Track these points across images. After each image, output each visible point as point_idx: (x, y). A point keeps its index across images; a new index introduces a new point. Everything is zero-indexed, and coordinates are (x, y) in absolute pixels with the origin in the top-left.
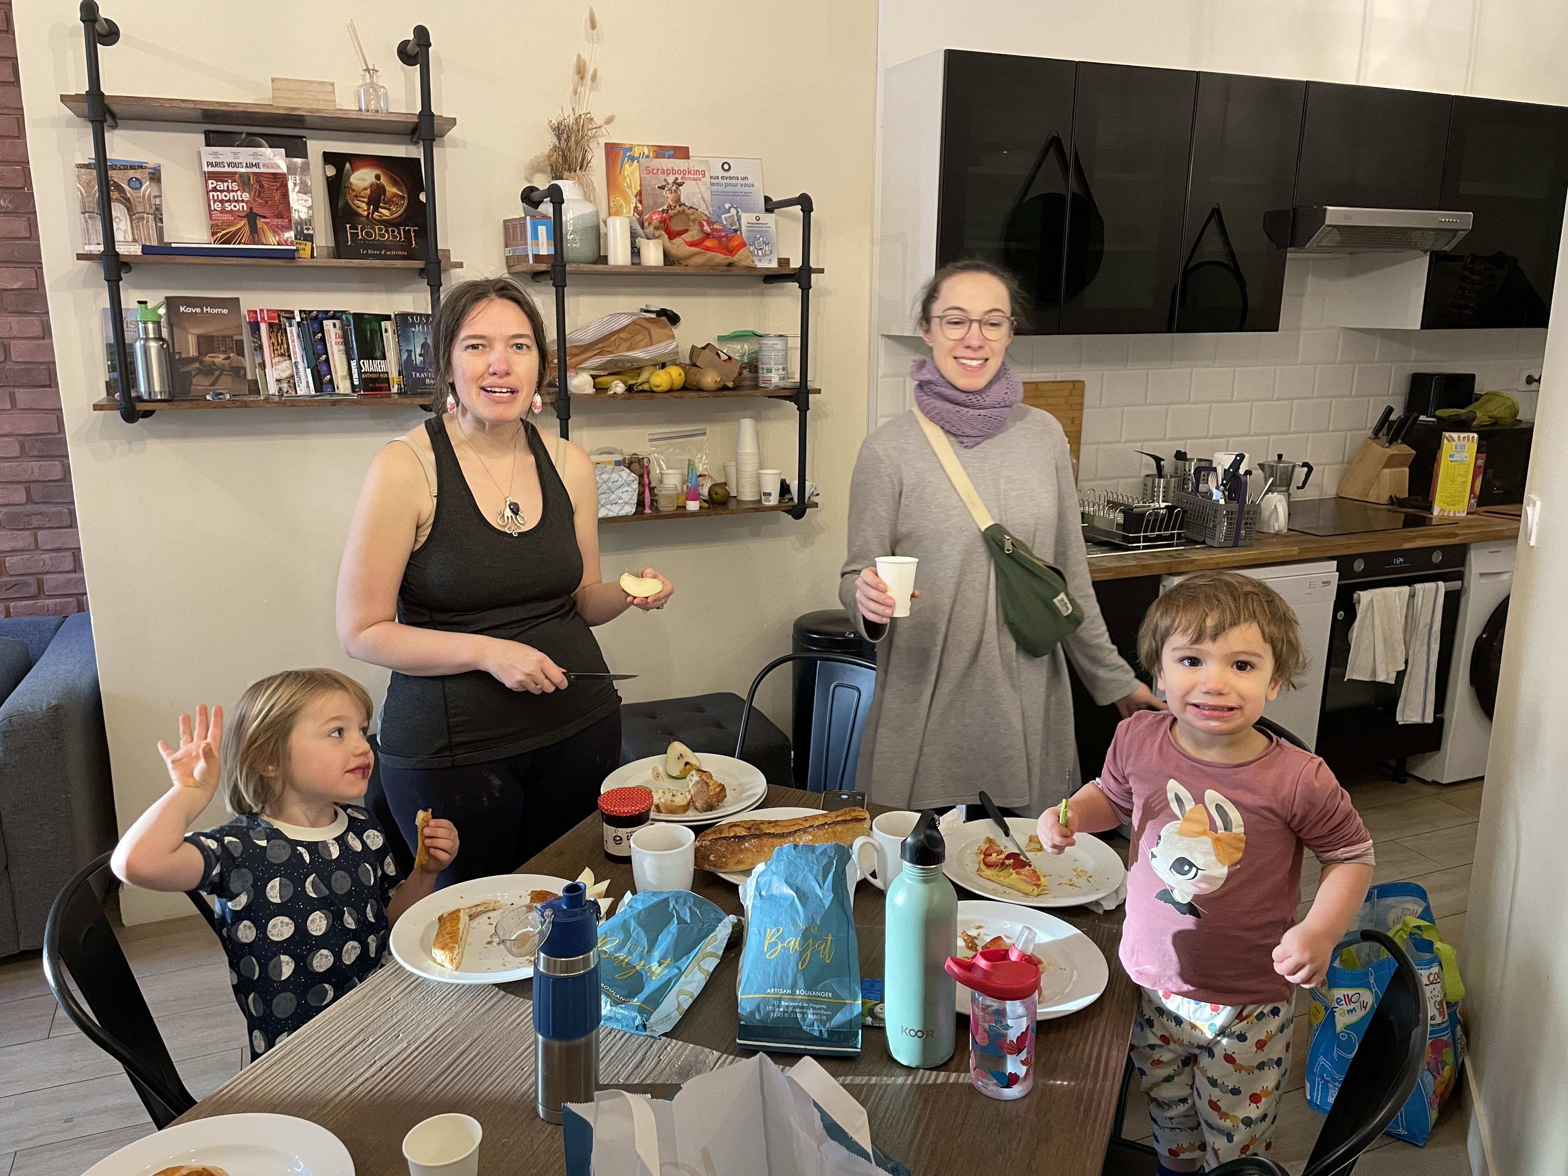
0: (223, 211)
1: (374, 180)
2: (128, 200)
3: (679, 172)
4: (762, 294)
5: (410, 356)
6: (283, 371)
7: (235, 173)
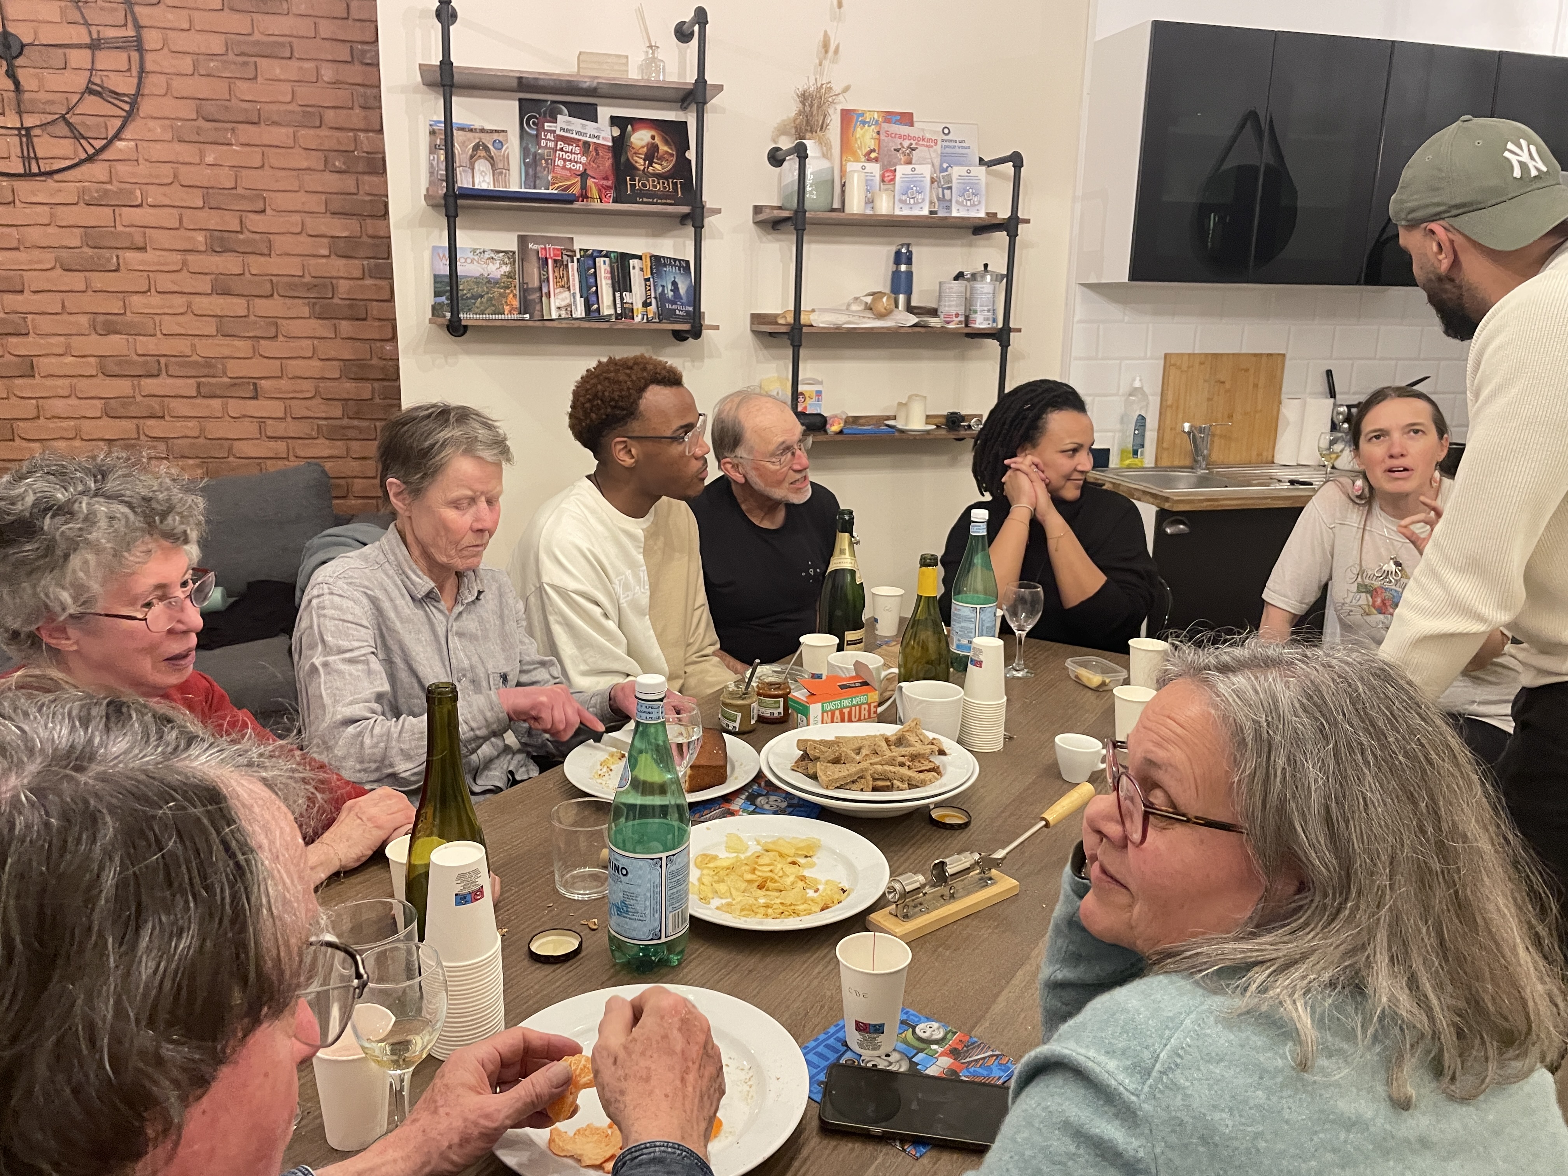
1: (650, 140)
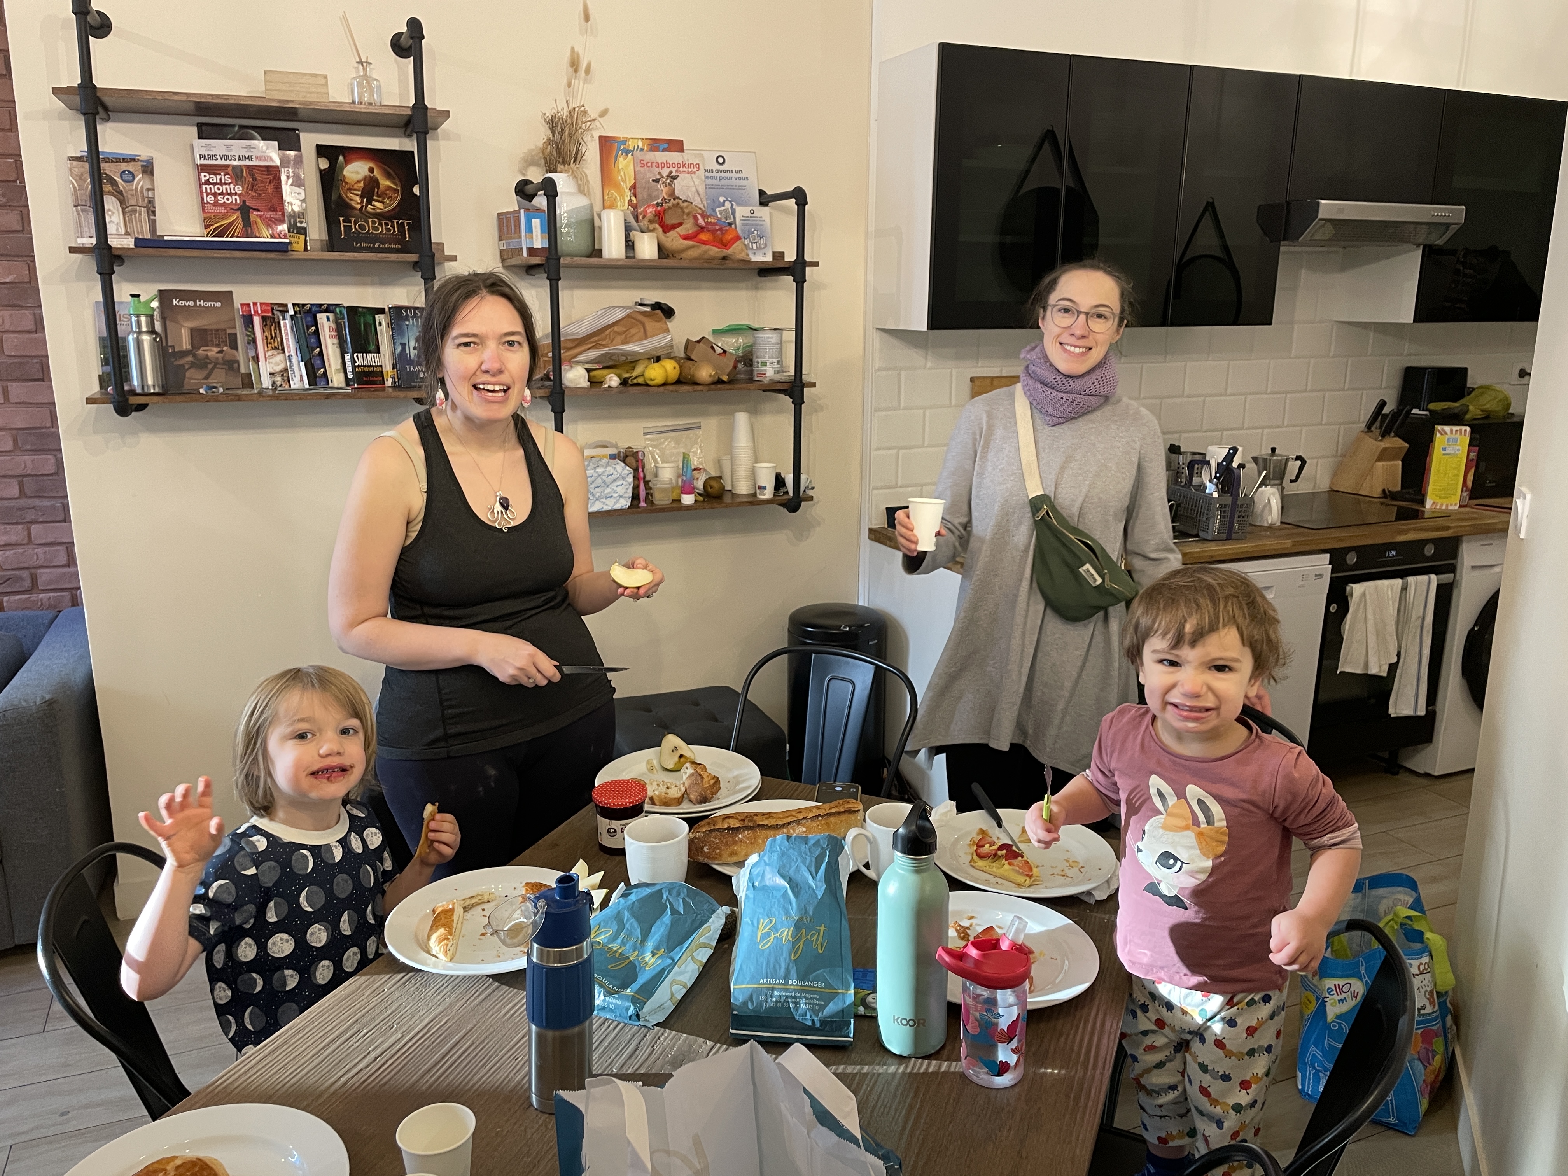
0: (216, 204)
1: (367, 173)
2: (121, 193)
3: (673, 165)
4: (757, 288)
5: (404, 349)
6: (277, 364)
7: (228, 166)
